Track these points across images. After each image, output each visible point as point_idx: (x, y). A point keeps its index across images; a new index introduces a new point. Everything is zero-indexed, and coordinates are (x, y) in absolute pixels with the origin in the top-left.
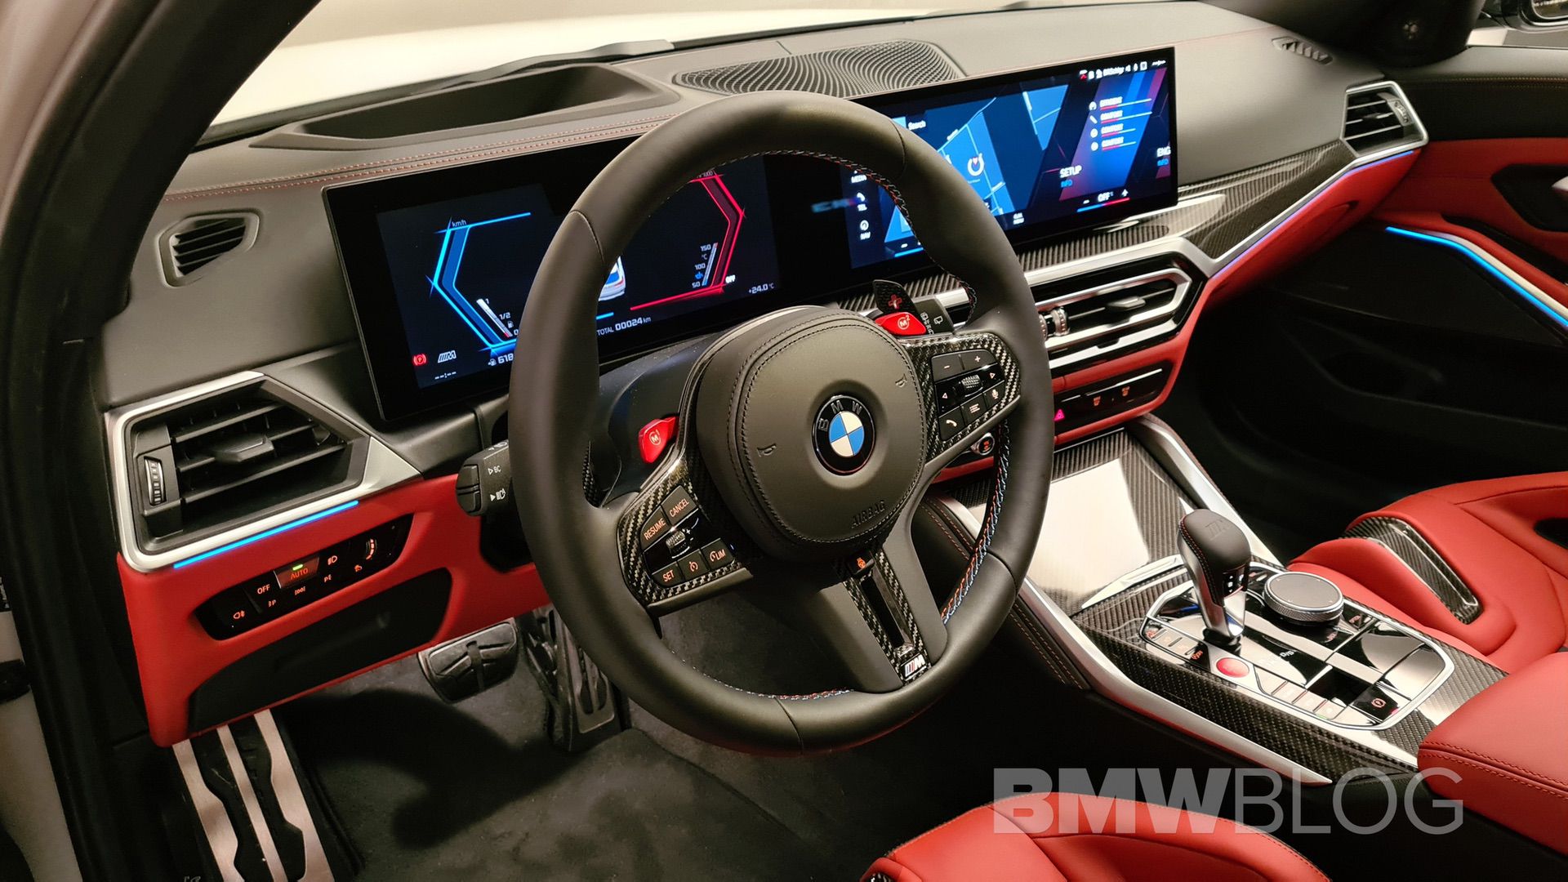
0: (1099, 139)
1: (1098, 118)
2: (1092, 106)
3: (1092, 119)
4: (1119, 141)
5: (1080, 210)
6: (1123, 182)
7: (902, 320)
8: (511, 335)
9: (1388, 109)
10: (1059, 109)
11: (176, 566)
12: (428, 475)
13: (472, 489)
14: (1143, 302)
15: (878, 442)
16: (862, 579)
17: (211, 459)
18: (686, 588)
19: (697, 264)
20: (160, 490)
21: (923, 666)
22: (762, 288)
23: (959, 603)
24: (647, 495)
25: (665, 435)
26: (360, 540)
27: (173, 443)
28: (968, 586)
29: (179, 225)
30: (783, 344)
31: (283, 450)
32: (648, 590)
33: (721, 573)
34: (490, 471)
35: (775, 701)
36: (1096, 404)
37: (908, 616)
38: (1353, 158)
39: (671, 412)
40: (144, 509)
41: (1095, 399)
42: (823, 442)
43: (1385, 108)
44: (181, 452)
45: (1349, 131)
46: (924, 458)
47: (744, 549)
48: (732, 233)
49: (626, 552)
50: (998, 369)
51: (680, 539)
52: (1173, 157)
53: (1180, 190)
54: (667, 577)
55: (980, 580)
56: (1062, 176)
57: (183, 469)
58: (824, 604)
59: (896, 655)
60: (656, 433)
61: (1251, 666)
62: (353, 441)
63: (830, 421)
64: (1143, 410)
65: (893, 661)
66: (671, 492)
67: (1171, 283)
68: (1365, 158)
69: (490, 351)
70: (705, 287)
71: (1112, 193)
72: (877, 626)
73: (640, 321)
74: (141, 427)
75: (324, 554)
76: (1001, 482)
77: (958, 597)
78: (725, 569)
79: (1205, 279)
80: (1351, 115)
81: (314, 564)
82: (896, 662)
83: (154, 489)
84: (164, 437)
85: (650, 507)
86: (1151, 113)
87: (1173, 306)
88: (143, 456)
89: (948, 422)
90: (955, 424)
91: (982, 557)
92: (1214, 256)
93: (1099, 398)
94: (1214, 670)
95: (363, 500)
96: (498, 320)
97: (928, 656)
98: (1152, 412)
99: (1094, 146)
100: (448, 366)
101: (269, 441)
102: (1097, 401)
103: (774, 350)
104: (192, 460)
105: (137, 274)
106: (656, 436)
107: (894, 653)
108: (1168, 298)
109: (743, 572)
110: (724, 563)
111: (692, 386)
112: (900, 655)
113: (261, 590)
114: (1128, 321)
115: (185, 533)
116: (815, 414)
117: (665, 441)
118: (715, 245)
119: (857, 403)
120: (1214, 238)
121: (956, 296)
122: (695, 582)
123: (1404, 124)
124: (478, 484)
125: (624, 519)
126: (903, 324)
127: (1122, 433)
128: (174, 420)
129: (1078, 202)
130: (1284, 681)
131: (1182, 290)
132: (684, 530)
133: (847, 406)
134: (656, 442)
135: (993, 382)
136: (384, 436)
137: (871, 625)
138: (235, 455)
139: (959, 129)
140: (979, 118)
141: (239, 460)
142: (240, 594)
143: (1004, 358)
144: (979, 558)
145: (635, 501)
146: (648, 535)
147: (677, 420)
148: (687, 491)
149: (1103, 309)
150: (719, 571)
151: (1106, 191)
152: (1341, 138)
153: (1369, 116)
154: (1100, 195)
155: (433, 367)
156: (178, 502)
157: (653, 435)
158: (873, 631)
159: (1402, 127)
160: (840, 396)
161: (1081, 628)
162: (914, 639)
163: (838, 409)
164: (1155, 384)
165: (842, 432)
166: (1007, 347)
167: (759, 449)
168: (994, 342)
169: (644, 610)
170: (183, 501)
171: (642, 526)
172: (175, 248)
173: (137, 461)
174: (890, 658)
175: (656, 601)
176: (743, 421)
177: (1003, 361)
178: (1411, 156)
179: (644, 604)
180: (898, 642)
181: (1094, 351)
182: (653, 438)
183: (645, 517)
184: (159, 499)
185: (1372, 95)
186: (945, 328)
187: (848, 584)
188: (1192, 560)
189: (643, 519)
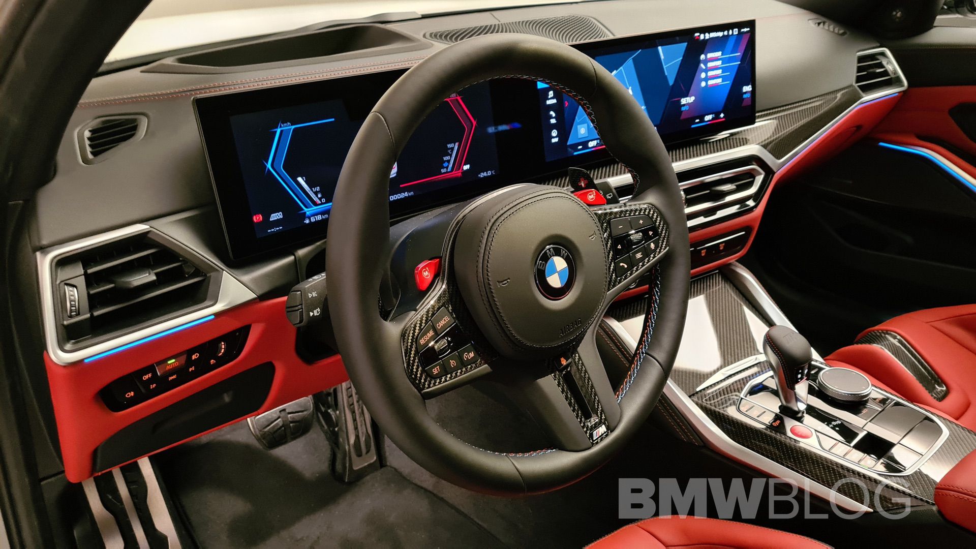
0: (706, 79)
1: (705, 65)
2: (703, 57)
3: (702, 65)
4: (719, 81)
5: (693, 126)
6: (720, 107)
7: (590, 195)
8: (320, 202)
9: (883, 67)
10: (681, 58)
11: (86, 361)
12: (262, 298)
13: (297, 308)
14: (735, 187)
15: (577, 278)
16: (564, 373)
17: (112, 285)
18: (448, 379)
19: (445, 156)
20: (75, 307)
21: (605, 433)
22: (487, 173)
23: (628, 388)
24: (422, 313)
25: (433, 271)
26: (215, 343)
27: (86, 274)
28: (633, 377)
29: (91, 124)
30: (515, 209)
31: (163, 280)
32: (423, 381)
33: (471, 368)
34: (310, 296)
35: (506, 457)
36: (703, 255)
37: (595, 398)
38: (860, 98)
39: (434, 256)
40: (63, 320)
41: (702, 252)
42: (541, 277)
43: (881, 65)
44: (90, 280)
45: (859, 79)
46: (606, 288)
47: (486, 350)
48: (468, 135)
49: (408, 352)
50: (655, 229)
51: (444, 344)
52: (753, 92)
53: (757, 115)
54: (435, 371)
55: (642, 372)
56: (682, 103)
57: (92, 292)
58: (539, 390)
59: (588, 426)
60: (426, 270)
61: (813, 431)
62: (211, 274)
63: (546, 263)
64: (732, 259)
65: (585, 429)
66: (437, 311)
67: (751, 175)
68: (869, 97)
69: (305, 213)
70: (449, 172)
71: (714, 115)
72: (574, 405)
73: (406, 194)
74: (62, 262)
75: (190, 352)
76: (655, 306)
77: (626, 384)
78: (474, 365)
79: (774, 173)
80: (860, 69)
81: (183, 359)
82: (587, 430)
83: (71, 306)
84: (79, 270)
85: (424, 321)
86: (739, 63)
87: (752, 190)
88: (63, 283)
89: (621, 264)
90: (626, 266)
91: (642, 357)
92: (779, 158)
93: (705, 250)
94: (789, 434)
95: (217, 315)
96: (311, 192)
97: (608, 426)
98: (737, 261)
99: (703, 84)
100: (277, 223)
101: (153, 272)
102: (703, 253)
103: (508, 213)
104: (98, 285)
105: (61, 156)
106: (427, 272)
107: (586, 424)
108: (749, 185)
109: (486, 367)
110: (473, 361)
111: (451, 237)
112: (590, 425)
113: (146, 377)
114: (724, 200)
115: (91, 338)
116: (536, 258)
117: (432, 276)
118: (457, 144)
119: (564, 251)
120: (779, 147)
121: (626, 178)
122: (454, 374)
123: (893, 76)
124: (302, 304)
125: (406, 330)
126: (591, 197)
127: (717, 275)
128: (86, 258)
129: (692, 120)
130: (836, 441)
131: (759, 179)
132: (446, 338)
133: (557, 253)
134: (428, 276)
135: (651, 238)
136: (232, 270)
137: (570, 404)
138: (129, 283)
139: (617, 70)
140: (630, 62)
141: (132, 287)
142: (131, 380)
143: (658, 221)
144: (640, 358)
145: (415, 317)
146: (422, 342)
147: (440, 261)
148: (448, 310)
149: (708, 191)
150: (469, 366)
151: (710, 114)
152: (854, 84)
153: (871, 70)
154: (706, 117)
155: (267, 223)
156: (88, 315)
157: (425, 271)
158: (572, 408)
159: (891, 78)
160: (552, 246)
161: (697, 404)
162: (599, 414)
163: (552, 255)
164: (740, 242)
165: (554, 271)
166: (660, 213)
167: (498, 282)
168: (652, 211)
169: (420, 394)
170: (92, 315)
171: (418, 335)
172: (89, 139)
173: (59, 286)
174: (583, 427)
175: (427, 388)
176: (488, 262)
177: (657, 224)
178: (897, 96)
179: (420, 390)
180: (588, 416)
181: (701, 220)
182: (424, 273)
183: (421, 330)
184: (74, 313)
185: (872, 57)
186: (614, 201)
187: (555, 376)
188: (773, 359)
189: (419, 330)
